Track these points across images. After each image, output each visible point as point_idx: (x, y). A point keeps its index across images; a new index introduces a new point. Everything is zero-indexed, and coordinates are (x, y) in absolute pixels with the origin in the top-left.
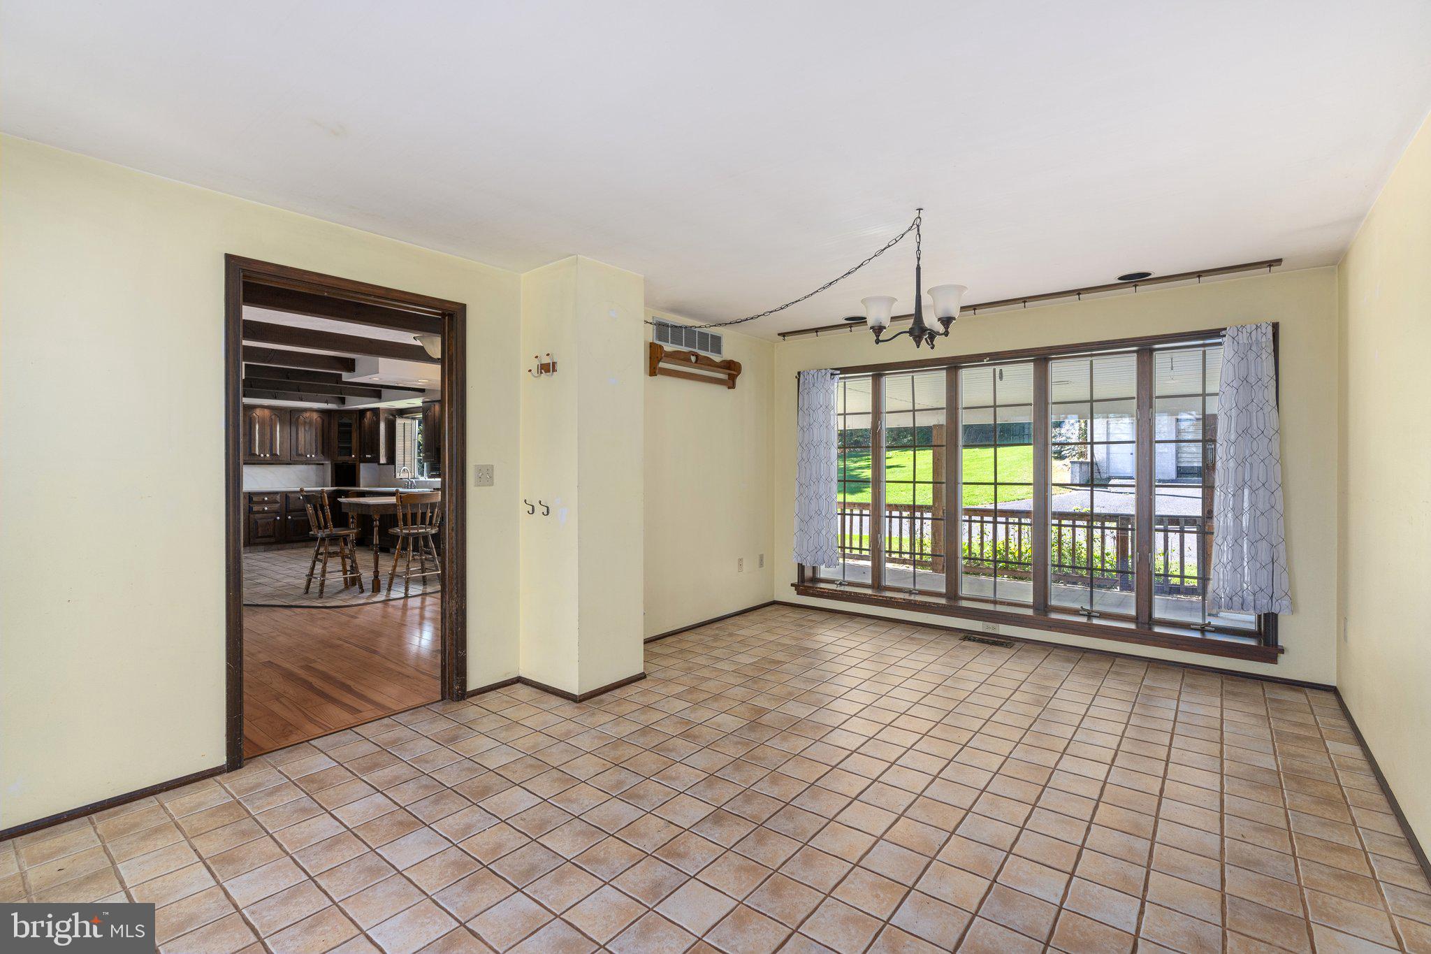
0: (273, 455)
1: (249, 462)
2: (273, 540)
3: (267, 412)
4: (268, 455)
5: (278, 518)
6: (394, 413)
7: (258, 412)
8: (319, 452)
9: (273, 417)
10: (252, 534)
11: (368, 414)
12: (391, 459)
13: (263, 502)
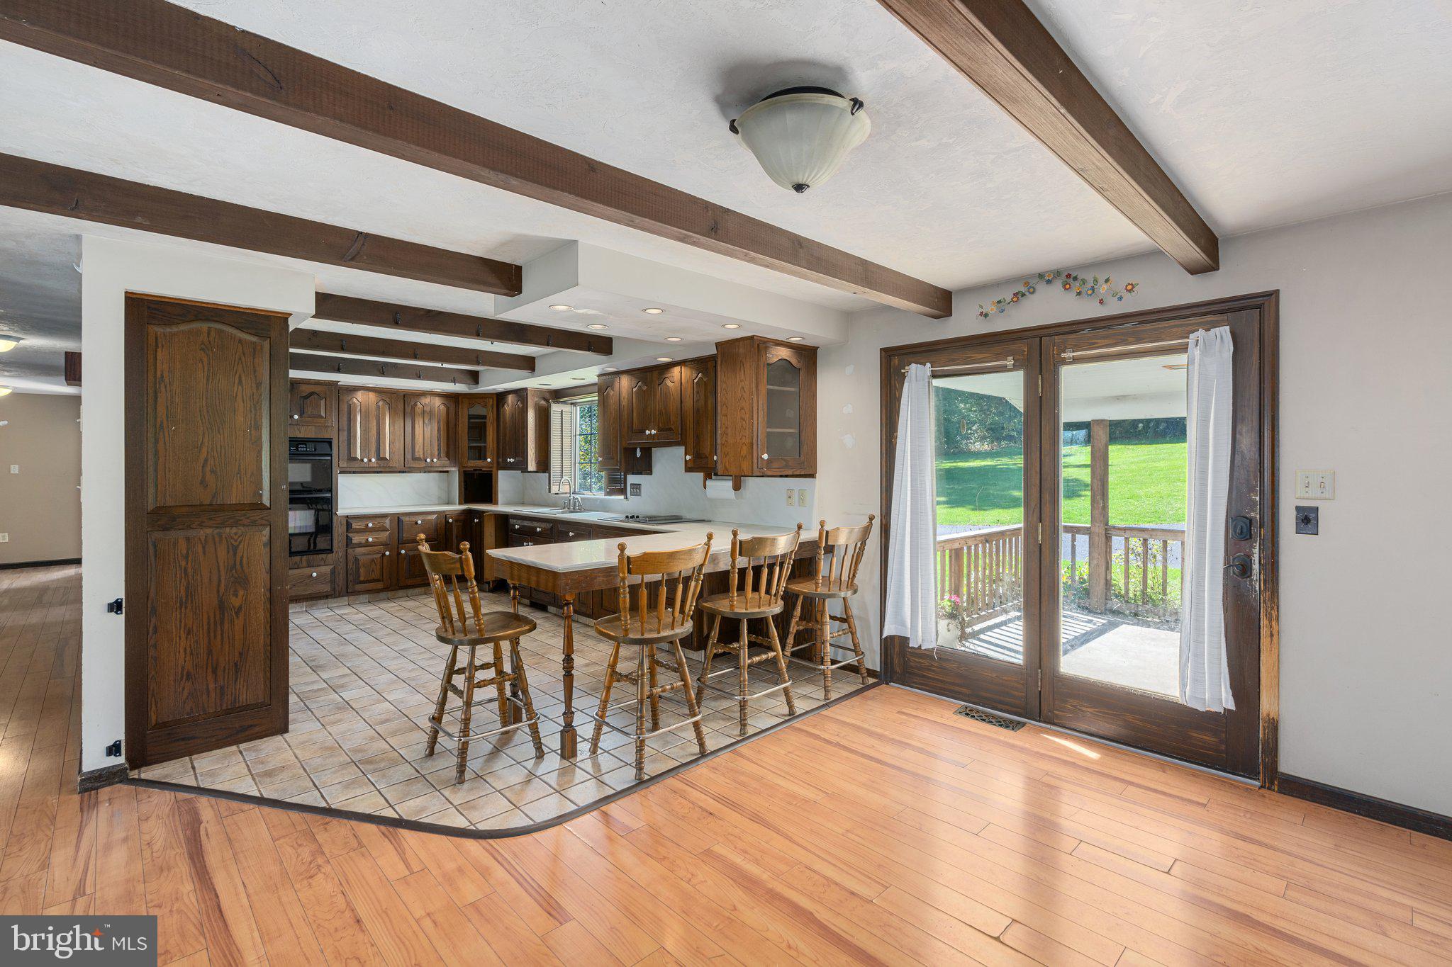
0: (381, 459)
1: (348, 469)
2: (379, 585)
3: (372, 396)
4: (373, 460)
5: (387, 553)
6: (547, 396)
7: (359, 397)
8: (443, 454)
9: (381, 403)
10: (350, 578)
11: (510, 398)
12: (544, 466)
13: (366, 530)
